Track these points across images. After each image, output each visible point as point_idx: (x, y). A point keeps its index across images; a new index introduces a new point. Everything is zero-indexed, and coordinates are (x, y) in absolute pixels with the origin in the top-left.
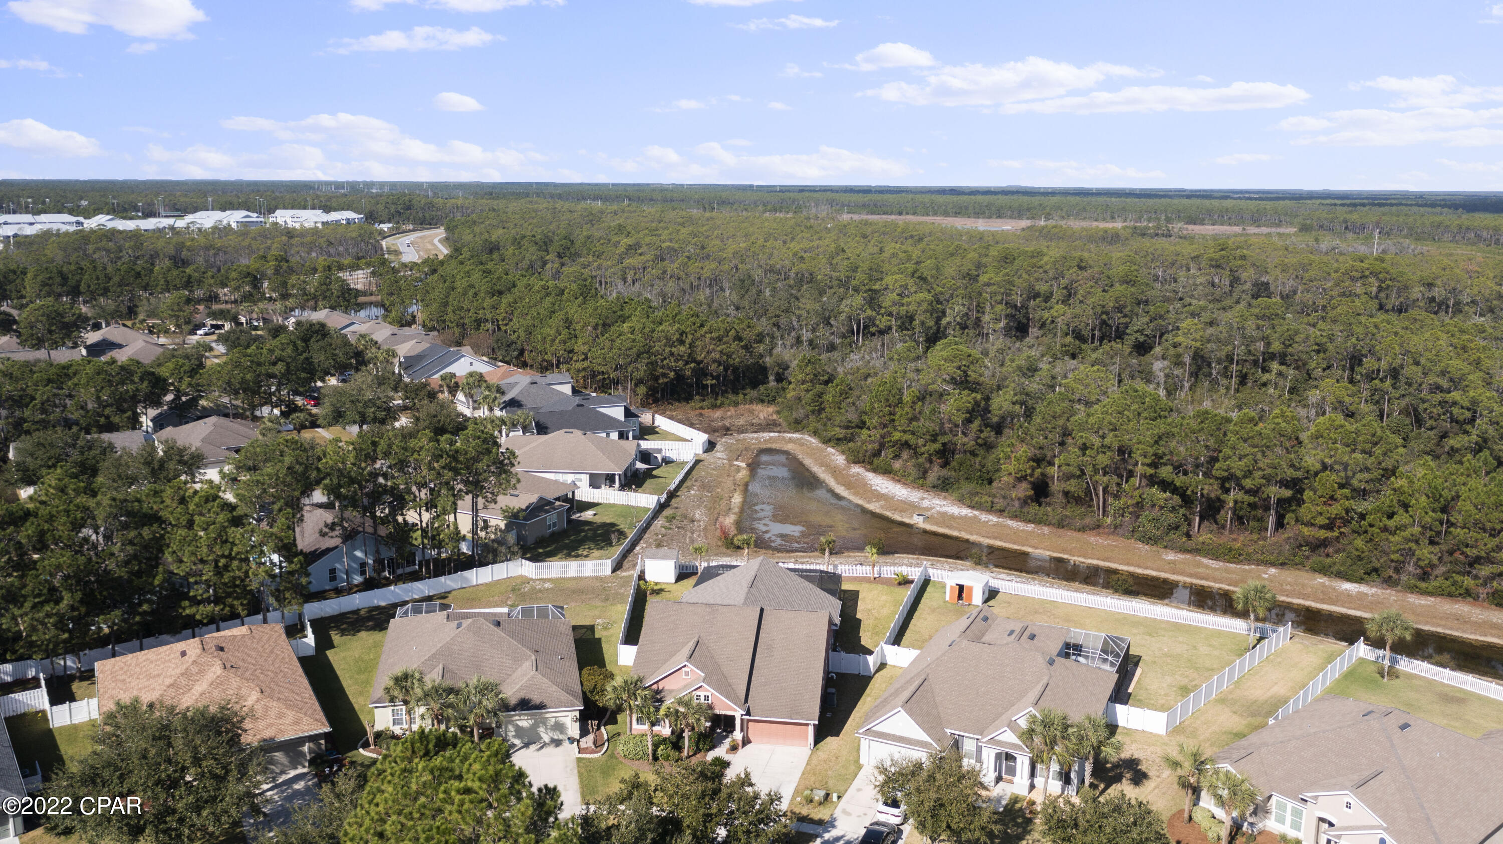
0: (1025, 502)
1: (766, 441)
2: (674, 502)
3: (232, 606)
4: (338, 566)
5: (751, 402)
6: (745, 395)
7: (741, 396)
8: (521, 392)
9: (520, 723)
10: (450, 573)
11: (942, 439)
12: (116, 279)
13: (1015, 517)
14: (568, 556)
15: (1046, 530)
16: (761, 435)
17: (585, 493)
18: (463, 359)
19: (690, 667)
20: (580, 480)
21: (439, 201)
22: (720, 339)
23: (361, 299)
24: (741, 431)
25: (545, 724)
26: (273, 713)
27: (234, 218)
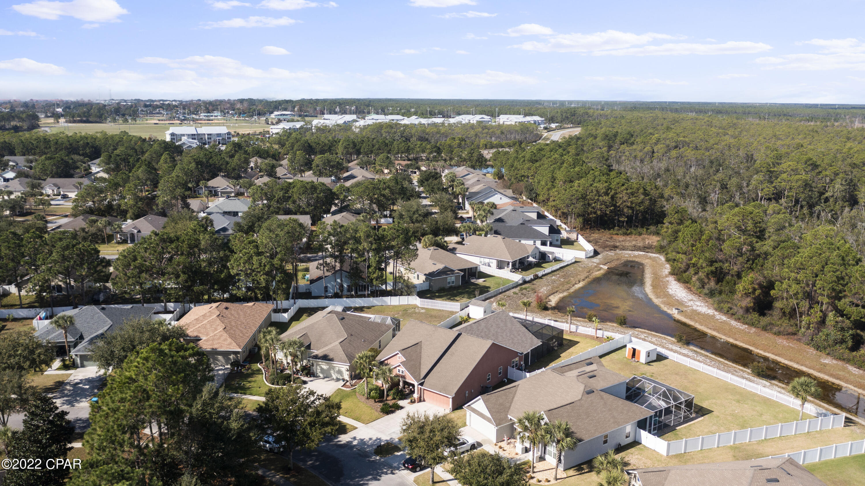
0: (747, 310)
1: (635, 256)
2: (535, 282)
3: (256, 294)
4: (329, 285)
5: (650, 234)
6: (647, 229)
7: (645, 230)
8: (506, 215)
9: (323, 366)
10: (377, 297)
11: (717, 265)
12: (377, 146)
13: (738, 320)
14: (449, 299)
15: (753, 330)
16: (634, 252)
17: (492, 270)
18: (496, 196)
19: (400, 355)
20: (492, 263)
21: (591, 112)
22: (632, 194)
23: (488, 163)
24: (624, 249)
25: (333, 369)
26: (222, 338)
27: (474, 119)
